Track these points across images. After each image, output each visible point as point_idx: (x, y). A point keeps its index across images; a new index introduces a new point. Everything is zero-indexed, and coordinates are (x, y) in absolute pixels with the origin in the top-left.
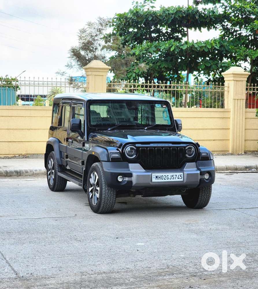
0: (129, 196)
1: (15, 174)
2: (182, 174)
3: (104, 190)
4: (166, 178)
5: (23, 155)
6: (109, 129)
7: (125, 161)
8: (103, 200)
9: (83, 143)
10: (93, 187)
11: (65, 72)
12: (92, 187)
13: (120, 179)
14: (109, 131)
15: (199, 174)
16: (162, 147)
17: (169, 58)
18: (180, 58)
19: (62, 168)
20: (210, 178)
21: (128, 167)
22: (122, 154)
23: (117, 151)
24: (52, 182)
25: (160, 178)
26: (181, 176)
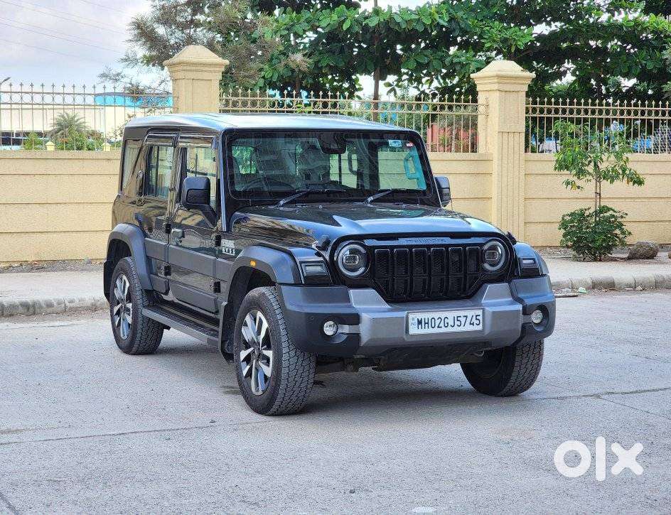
0: (343, 368)
1: (21, 309)
2: (480, 312)
3: (285, 357)
4: (442, 325)
5: (31, 264)
6: (282, 203)
7: (339, 285)
8: (284, 383)
9: (216, 237)
10: (252, 349)
11: (122, 74)
12: (247, 347)
13: (329, 329)
14: (282, 206)
15: (521, 313)
16: (429, 247)
17: (336, 46)
18: (356, 45)
19: (154, 299)
20: (545, 321)
21: (347, 299)
22: (332, 265)
23: (316, 257)
24: (124, 333)
25: (428, 323)
26: (478, 317)
